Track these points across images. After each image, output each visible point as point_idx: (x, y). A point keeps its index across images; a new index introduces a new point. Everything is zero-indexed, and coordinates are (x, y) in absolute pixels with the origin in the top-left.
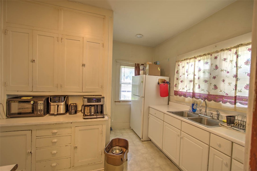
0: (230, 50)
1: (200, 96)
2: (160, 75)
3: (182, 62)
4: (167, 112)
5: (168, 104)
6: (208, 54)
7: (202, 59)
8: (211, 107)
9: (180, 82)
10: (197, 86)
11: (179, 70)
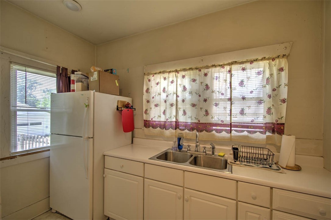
0: (222, 67)
1: (186, 126)
2: (119, 95)
3: (155, 75)
4: (149, 159)
5: (132, 143)
6: (196, 69)
7: (187, 75)
8: (203, 139)
9: (153, 106)
10: (181, 113)
11: (150, 88)
